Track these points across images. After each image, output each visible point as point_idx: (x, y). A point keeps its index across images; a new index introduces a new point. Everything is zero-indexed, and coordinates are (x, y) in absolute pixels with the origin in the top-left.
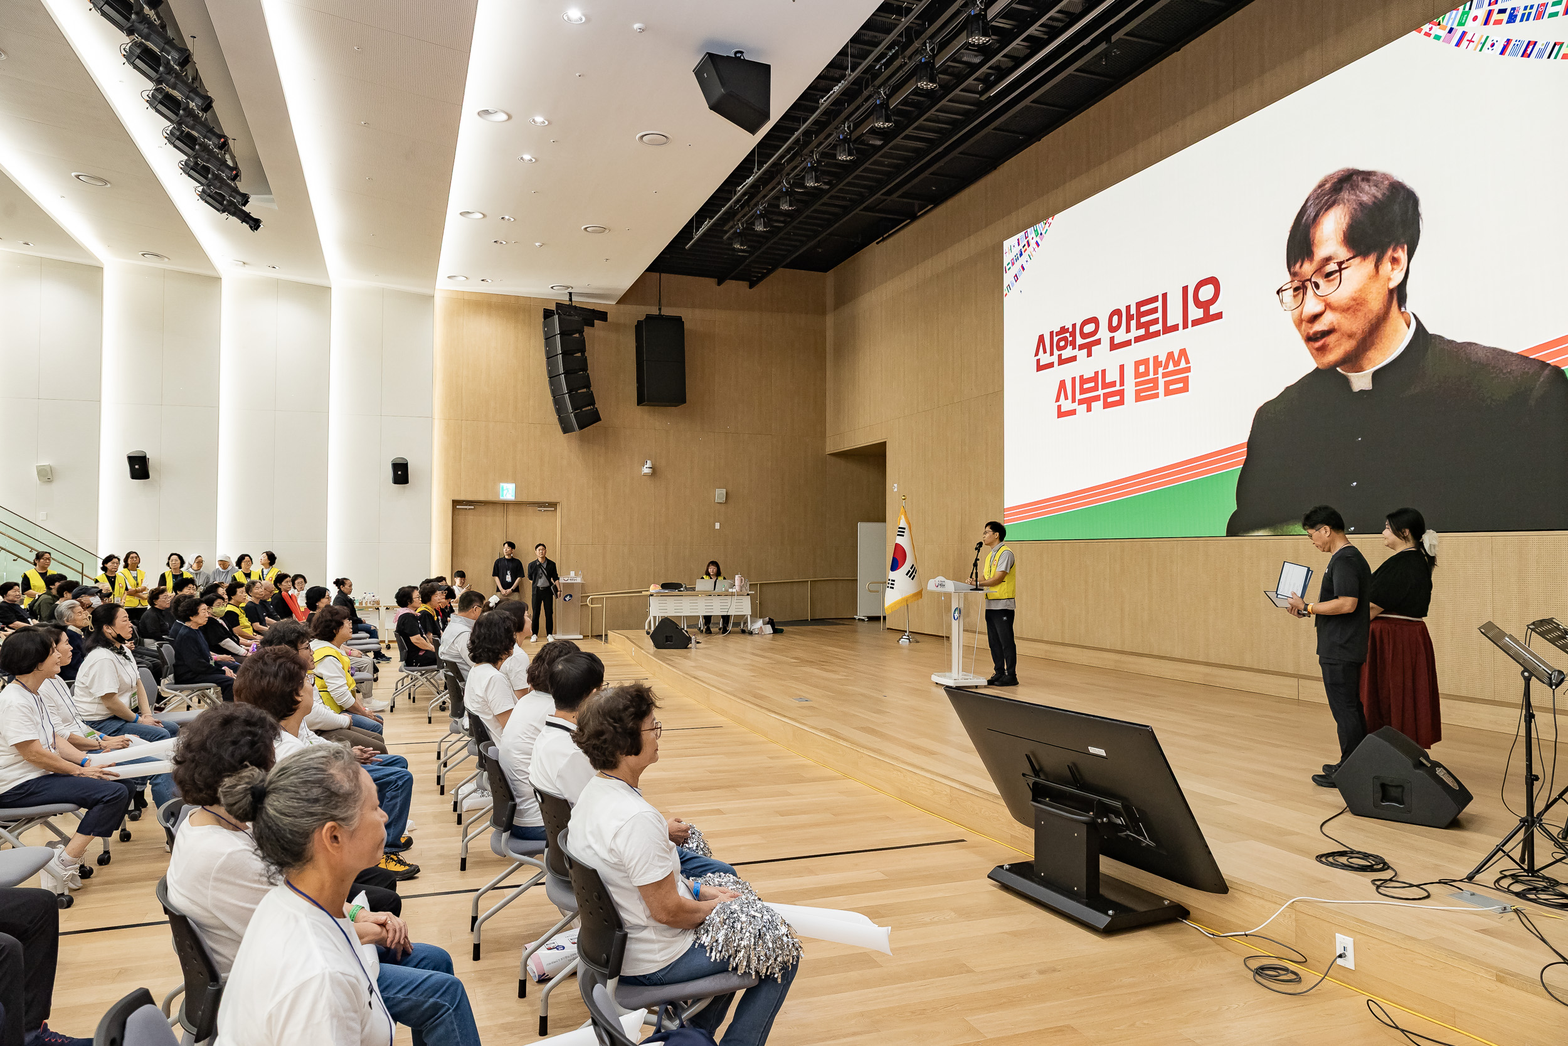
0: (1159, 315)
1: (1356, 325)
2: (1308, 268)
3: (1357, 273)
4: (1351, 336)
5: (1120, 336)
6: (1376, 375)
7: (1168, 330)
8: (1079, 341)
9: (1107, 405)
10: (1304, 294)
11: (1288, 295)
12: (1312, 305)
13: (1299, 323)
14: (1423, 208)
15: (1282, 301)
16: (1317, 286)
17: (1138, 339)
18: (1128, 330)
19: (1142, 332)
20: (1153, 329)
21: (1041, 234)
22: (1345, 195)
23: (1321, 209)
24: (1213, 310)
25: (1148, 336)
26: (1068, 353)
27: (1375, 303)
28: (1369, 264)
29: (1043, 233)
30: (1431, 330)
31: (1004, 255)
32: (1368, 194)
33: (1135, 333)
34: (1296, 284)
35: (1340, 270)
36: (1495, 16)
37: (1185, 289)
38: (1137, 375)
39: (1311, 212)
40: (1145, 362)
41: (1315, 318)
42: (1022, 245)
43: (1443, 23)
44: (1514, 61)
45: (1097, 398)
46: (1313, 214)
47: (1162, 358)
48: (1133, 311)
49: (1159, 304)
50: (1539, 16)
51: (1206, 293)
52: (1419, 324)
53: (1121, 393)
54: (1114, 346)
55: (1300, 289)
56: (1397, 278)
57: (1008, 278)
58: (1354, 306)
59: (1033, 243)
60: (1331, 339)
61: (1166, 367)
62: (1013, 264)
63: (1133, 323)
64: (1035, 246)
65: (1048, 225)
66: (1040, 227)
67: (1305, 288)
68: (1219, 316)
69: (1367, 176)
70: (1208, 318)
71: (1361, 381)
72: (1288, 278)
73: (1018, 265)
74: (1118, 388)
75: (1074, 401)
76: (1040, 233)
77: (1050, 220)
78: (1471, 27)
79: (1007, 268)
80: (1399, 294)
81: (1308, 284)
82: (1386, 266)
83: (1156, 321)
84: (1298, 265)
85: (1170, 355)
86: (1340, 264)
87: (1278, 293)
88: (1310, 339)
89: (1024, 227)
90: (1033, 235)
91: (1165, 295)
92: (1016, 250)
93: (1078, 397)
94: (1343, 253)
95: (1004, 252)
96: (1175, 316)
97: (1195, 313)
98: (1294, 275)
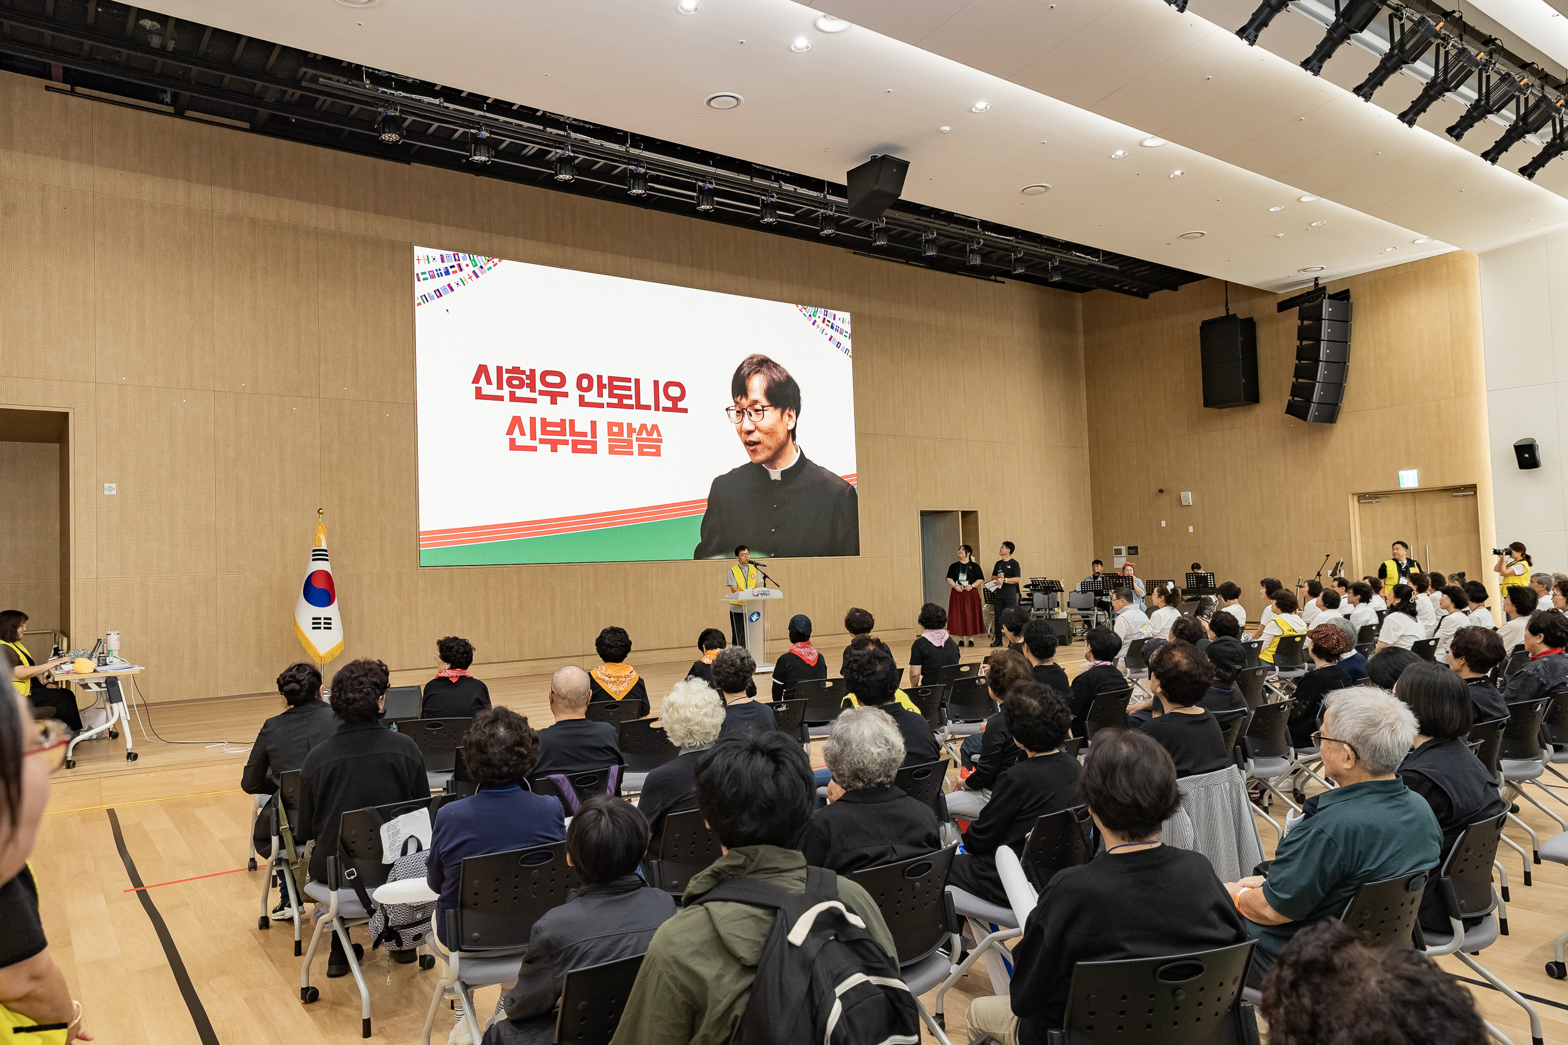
0: (632, 393)
1: (772, 443)
2: (745, 402)
3: (771, 417)
4: (769, 448)
5: (591, 396)
6: (783, 473)
7: (639, 406)
8: (539, 386)
9: (575, 450)
10: (743, 416)
11: (733, 413)
12: (748, 425)
13: (740, 432)
14: (802, 395)
15: (729, 416)
16: (751, 415)
17: (610, 405)
18: (600, 395)
19: (615, 401)
20: (626, 401)
21: (481, 267)
22: (765, 370)
23: (752, 371)
24: (680, 405)
25: (620, 405)
26: (524, 392)
27: (782, 435)
28: (777, 413)
29: (486, 268)
30: (807, 457)
31: (416, 262)
32: (776, 376)
33: (606, 399)
34: (738, 409)
35: (763, 410)
36: (826, 322)
37: (656, 383)
38: (610, 432)
39: (746, 370)
40: (620, 425)
41: (749, 433)
42: (447, 264)
43: (807, 310)
44: (832, 345)
45: (566, 442)
46: (747, 372)
47: (636, 426)
48: (605, 381)
49: (632, 385)
50: (841, 333)
51: (674, 392)
52: (802, 453)
53: (594, 444)
54: (582, 403)
55: (741, 412)
56: (791, 427)
57: (422, 288)
58: (770, 433)
59: (468, 271)
60: (759, 447)
61: (640, 433)
62: (433, 277)
63: (606, 392)
64: (471, 274)
65: (491, 264)
66: (481, 260)
67: (744, 413)
68: (685, 411)
69: (776, 365)
70: (675, 409)
71: (775, 475)
72: (733, 404)
73: (441, 282)
74: (589, 438)
75: (533, 437)
76: (479, 265)
77: (496, 260)
78: (819, 321)
79: (421, 277)
80: (792, 433)
81: (745, 411)
82: (786, 417)
83: (630, 397)
84: (739, 398)
85: (643, 427)
86: (763, 407)
87: (727, 410)
88: (748, 444)
89: (456, 249)
90: (468, 262)
91: (637, 381)
92: (438, 265)
93: (539, 435)
94: (764, 402)
95: (416, 258)
96: (647, 398)
97: (664, 402)
98: (736, 403)
